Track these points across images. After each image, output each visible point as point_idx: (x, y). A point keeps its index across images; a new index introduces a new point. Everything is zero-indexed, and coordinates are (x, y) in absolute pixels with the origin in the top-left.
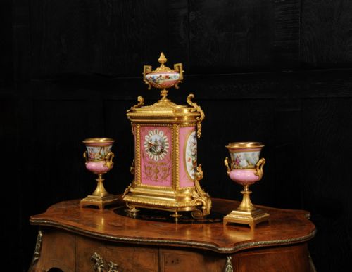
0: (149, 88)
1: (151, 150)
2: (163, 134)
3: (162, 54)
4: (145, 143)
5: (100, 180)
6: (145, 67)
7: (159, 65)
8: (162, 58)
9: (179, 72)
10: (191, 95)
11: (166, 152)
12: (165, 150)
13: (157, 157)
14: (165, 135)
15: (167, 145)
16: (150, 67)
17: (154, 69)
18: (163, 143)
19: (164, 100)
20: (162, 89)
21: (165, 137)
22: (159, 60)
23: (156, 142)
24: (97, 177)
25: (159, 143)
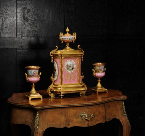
0: (62, 42)
1: (68, 69)
2: (73, 61)
3: (67, 28)
4: (65, 66)
5: (34, 86)
6: (60, 33)
7: (66, 32)
8: (68, 30)
9: (75, 36)
10: (79, 46)
11: (75, 69)
12: (74, 68)
13: (71, 71)
14: (74, 62)
15: (75, 66)
16: (62, 33)
17: (64, 34)
18: (73, 65)
19: (68, 48)
20: (67, 43)
21: (74, 63)
22: (66, 30)
23: (70, 65)
24: (32, 85)
25: (71, 65)
